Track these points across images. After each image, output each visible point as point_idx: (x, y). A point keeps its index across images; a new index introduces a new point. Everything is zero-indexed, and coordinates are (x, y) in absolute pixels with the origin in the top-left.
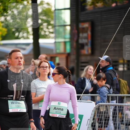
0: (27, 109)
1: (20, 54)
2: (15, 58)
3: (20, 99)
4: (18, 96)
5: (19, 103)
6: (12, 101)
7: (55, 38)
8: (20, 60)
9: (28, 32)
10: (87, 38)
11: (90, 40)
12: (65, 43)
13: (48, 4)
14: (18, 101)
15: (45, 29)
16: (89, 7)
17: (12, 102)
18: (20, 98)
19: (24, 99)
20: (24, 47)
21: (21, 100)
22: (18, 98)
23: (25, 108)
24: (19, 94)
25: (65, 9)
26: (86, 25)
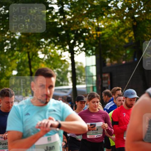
7: (86, 84)
9: (68, 81)
10: (107, 83)
11: (109, 85)
12: (93, 87)
13: (81, 63)
15: (79, 78)
16: (108, 64)
20: (66, 91)
25: (92, 66)
26: (107, 75)
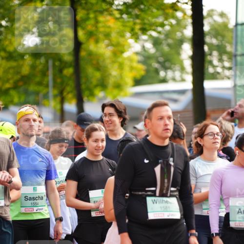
0: (182, 213)
1: (167, 111)
2: (158, 119)
3: (169, 194)
4: (165, 188)
5: (167, 202)
6: (153, 198)
8: (167, 122)
13: (222, 15)
14: (165, 199)
15: (215, 62)
17: (155, 200)
18: (169, 192)
19: (177, 193)
20: (175, 96)
21: (171, 196)
22: (164, 192)
23: (179, 210)
24: (166, 185)
